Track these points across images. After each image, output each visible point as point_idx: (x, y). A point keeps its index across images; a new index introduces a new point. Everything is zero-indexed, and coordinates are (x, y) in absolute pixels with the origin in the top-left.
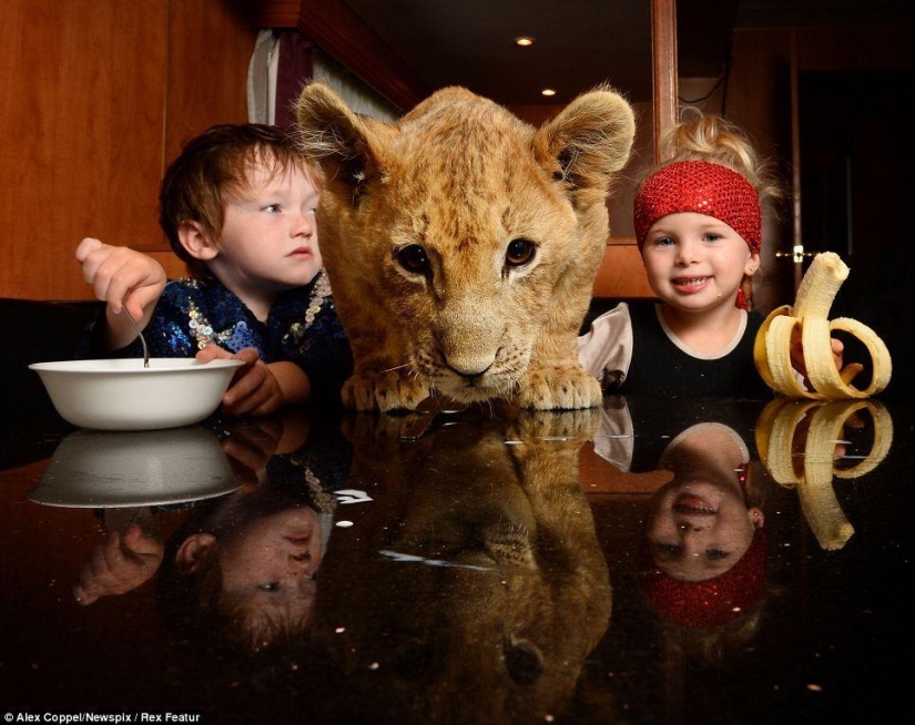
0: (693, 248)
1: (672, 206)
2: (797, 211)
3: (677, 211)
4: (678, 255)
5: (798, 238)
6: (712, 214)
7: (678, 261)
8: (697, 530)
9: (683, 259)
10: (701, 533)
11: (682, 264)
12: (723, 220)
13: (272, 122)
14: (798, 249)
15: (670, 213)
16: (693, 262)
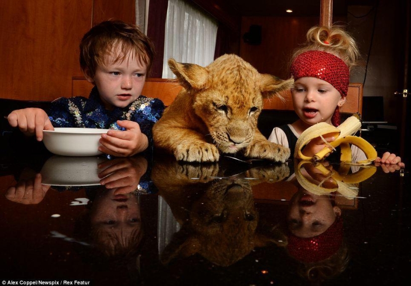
0: (313, 94)
1: (306, 73)
2: (406, 73)
3: (308, 76)
4: (306, 97)
5: (405, 86)
6: (324, 79)
7: (306, 100)
8: (308, 214)
9: (308, 99)
10: (310, 215)
11: (307, 101)
12: (329, 82)
14: (406, 91)
15: (304, 76)
16: (312, 101)
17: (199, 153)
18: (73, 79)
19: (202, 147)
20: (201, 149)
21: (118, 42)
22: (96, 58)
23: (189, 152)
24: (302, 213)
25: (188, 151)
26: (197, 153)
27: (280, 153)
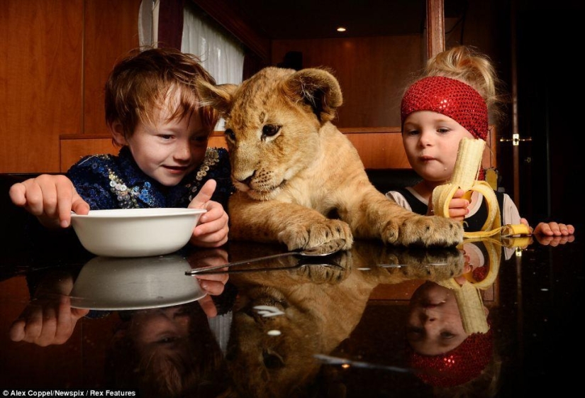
2: (515, 111)
4: (419, 141)
5: (515, 129)
7: (419, 144)
9: (422, 143)
10: (434, 322)
11: (421, 146)
13: (156, 46)
14: (516, 136)
16: (429, 145)
17: (327, 235)
18: (60, 139)
19: (331, 225)
20: (330, 228)
21: (176, 89)
22: (138, 110)
23: (311, 234)
24: (424, 318)
25: (309, 232)
26: (324, 234)
27: (453, 231)
